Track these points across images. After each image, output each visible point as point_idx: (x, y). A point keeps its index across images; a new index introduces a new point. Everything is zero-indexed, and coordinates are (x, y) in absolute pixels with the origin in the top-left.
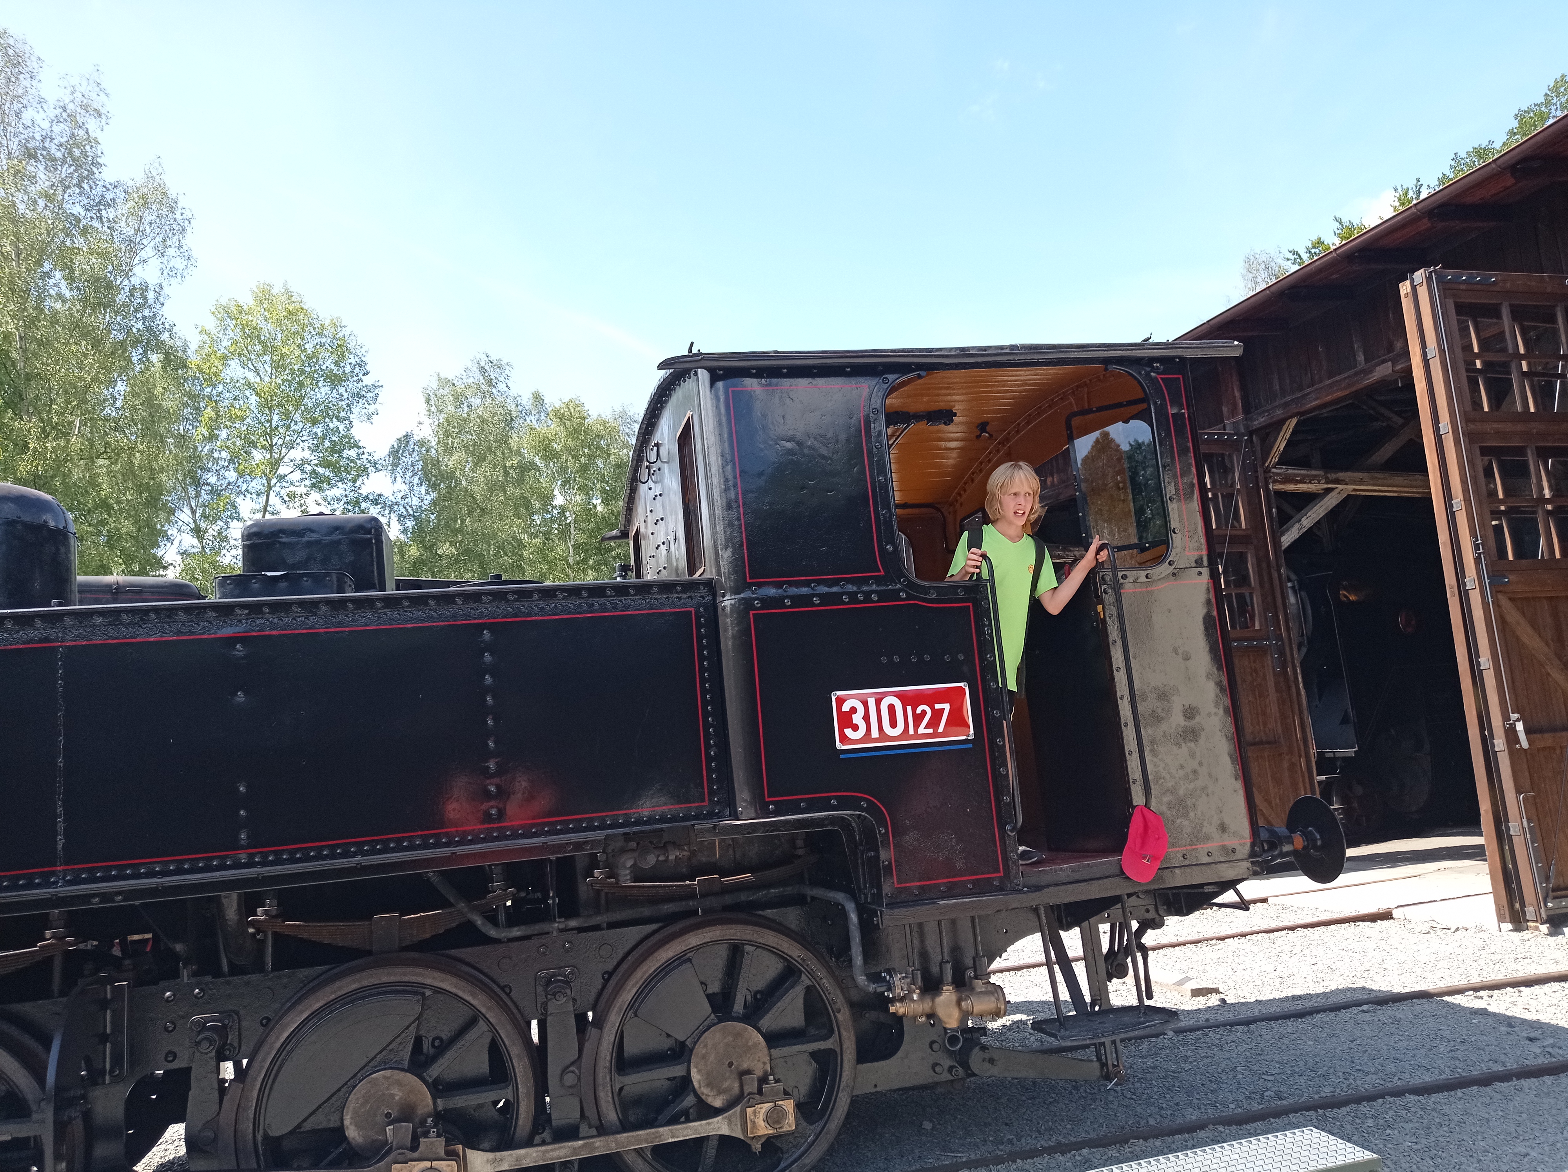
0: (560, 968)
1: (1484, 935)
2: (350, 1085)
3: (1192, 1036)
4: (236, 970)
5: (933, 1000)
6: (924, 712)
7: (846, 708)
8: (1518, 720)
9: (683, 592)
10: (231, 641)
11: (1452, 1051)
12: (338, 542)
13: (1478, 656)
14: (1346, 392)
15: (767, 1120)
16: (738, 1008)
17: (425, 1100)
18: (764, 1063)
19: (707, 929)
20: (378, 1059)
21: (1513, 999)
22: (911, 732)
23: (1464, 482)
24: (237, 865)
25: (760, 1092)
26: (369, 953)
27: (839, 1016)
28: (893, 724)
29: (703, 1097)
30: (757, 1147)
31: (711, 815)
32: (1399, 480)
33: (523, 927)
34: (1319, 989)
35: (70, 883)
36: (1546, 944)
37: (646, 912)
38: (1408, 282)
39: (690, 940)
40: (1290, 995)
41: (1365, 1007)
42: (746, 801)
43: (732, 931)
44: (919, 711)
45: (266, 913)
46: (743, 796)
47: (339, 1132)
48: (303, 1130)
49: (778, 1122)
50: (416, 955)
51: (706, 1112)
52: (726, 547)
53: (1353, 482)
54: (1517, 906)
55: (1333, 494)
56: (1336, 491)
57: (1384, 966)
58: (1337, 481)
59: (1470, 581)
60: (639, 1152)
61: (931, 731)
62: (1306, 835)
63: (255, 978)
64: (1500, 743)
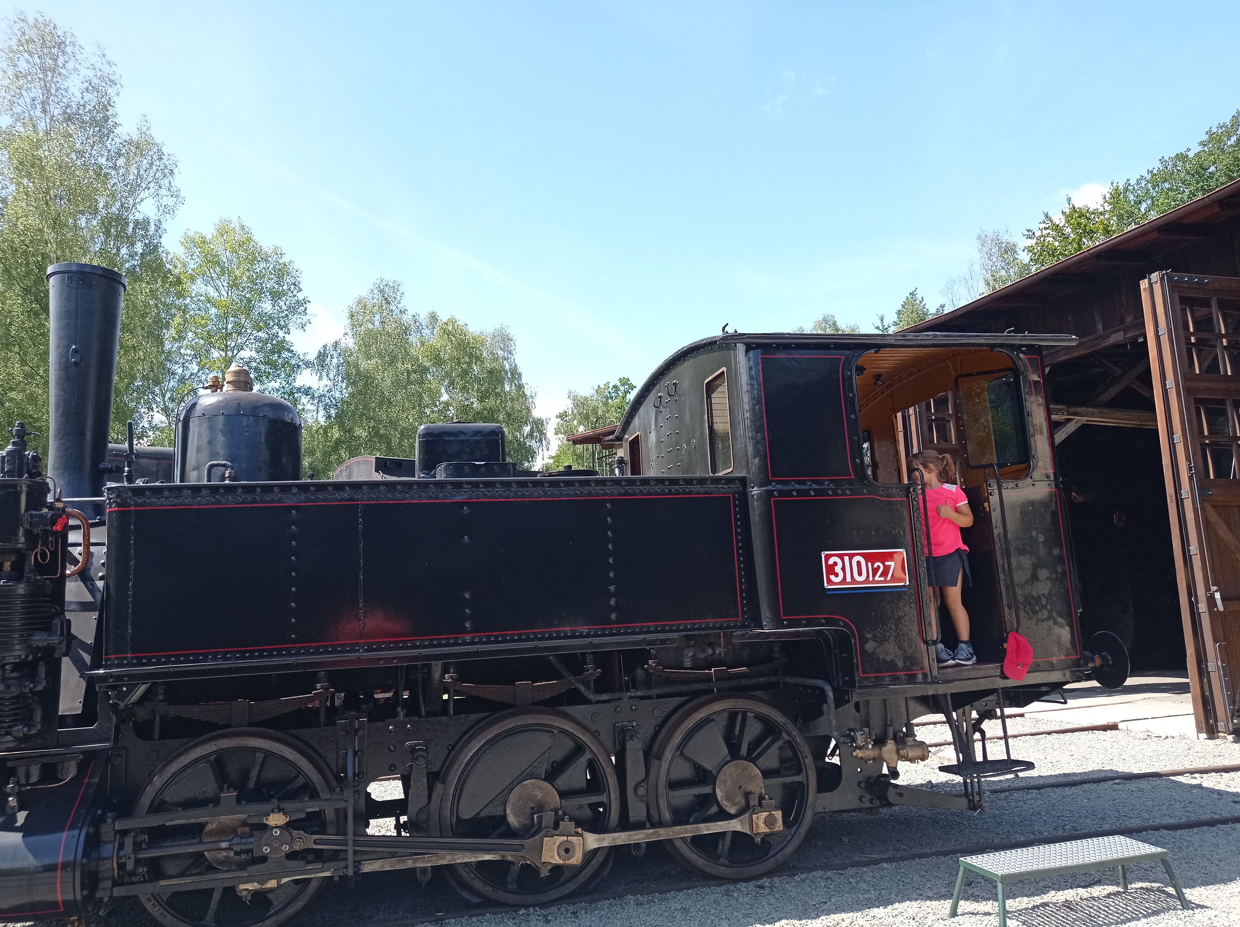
0: (630, 722)
1: (1189, 742)
2: (510, 788)
3: (1002, 795)
4: (429, 714)
5: (880, 749)
6: (879, 567)
7: (831, 562)
8: (1216, 591)
9: (725, 484)
10: (461, 504)
11: (1184, 807)
12: (479, 442)
13: (1189, 545)
14: (1089, 351)
15: (765, 823)
16: (744, 751)
17: (555, 799)
18: (761, 788)
19: (725, 701)
20: (526, 772)
21: (1216, 780)
22: (871, 579)
23: (1182, 422)
24: (465, 644)
25: (760, 805)
26: (513, 706)
27: (806, 760)
28: (860, 574)
29: (724, 807)
30: (758, 840)
31: (743, 626)
32: (1119, 414)
33: (609, 694)
34: (1081, 770)
35: (367, 651)
36: (1233, 748)
37: (684, 688)
38: (1146, 280)
39: (715, 707)
40: (1061, 773)
41: (1117, 781)
42: (769, 618)
43: (740, 703)
44: (875, 566)
45: (451, 677)
46: (766, 614)
47: (504, 817)
48: (480, 816)
49: (773, 825)
50: (544, 708)
51: (724, 816)
52: (755, 457)
53: (1087, 415)
54: (1211, 721)
55: (1073, 423)
56: (1074, 421)
57: (1122, 757)
58: (1075, 414)
59: (1185, 492)
60: (683, 839)
61: (882, 579)
62: (1103, 658)
63: (444, 719)
64: (1203, 607)
